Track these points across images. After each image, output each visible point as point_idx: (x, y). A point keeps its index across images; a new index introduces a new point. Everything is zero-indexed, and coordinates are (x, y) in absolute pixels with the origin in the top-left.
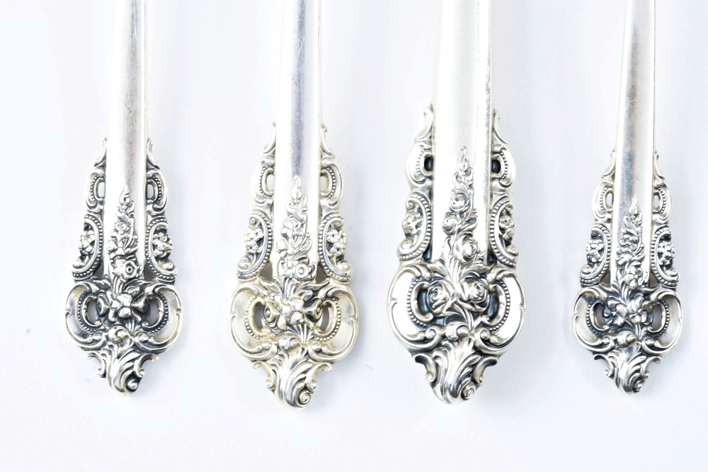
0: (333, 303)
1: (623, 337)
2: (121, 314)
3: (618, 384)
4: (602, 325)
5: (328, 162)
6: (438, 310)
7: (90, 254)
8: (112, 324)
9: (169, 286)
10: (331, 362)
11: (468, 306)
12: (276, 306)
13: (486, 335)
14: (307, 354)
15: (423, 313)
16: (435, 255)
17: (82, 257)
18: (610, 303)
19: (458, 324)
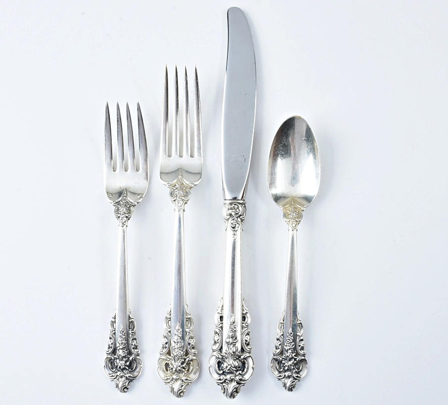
0: (191, 362)
1: (287, 374)
2: (122, 368)
3: (286, 388)
4: (280, 368)
5: (189, 317)
6: (224, 370)
7: (111, 348)
8: (118, 371)
9: (138, 357)
10: (191, 383)
11: (235, 369)
12: (172, 364)
13: (241, 377)
14: (182, 380)
15: (220, 370)
16: (224, 351)
17: (109, 348)
18: (283, 362)
19: (231, 375)
